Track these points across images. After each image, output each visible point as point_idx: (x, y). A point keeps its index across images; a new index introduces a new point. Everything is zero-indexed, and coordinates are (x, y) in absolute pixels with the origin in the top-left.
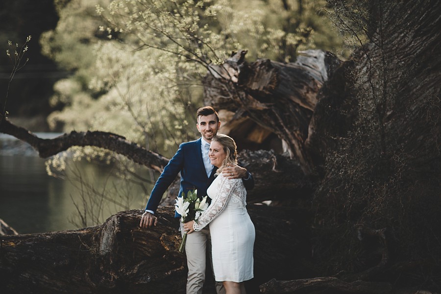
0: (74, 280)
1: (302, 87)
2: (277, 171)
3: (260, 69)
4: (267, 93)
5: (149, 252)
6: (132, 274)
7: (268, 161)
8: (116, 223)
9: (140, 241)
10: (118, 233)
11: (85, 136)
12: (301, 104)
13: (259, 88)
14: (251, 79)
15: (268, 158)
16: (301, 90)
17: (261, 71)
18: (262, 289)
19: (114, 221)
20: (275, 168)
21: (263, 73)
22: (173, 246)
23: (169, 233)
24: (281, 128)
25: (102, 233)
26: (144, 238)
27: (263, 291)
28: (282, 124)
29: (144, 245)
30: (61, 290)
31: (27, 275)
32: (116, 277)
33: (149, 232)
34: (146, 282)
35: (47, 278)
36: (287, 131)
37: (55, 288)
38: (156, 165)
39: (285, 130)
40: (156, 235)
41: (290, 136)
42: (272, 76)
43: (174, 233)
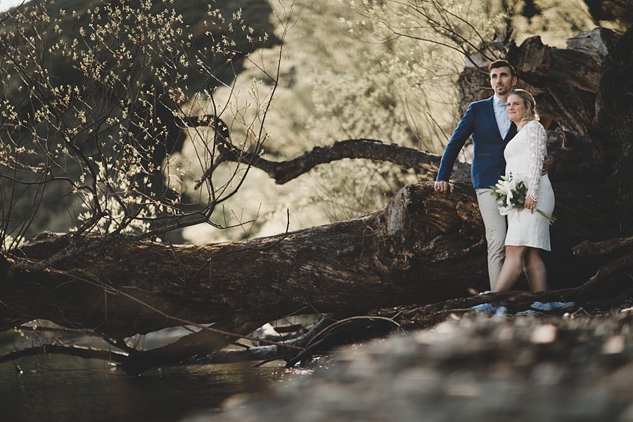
0: (360, 268)
1: (579, 69)
2: (567, 149)
3: (530, 47)
4: (541, 74)
5: (444, 227)
6: (428, 250)
7: (555, 139)
8: (406, 194)
9: (433, 214)
10: (409, 205)
11: (332, 148)
12: (580, 87)
13: (531, 70)
14: (521, 59)
15: (554, 136)
16: (578, 72)
17: (532, 49)
18: (576, 251)
19: (402, 194)
20: (565, 146)
21: (534, 51)
22: (470, 214)
23: (465, 202)
24: (561, 113)
25: (389, 211)
26: (437, 209)
27: (576, 253)
28: (562, 108)
29: (437, 218)
30: (347, 282)
31: (308, 267)
32: (411, 255)
33: (444, 200)
34: (444, 258)
35: (331, 269)
36: (569, 115)
37: (340, 280)
38: (425, 163)
39: (566, 115)
40: (450, 204)
41: (573, 121)
42: (544, 54)
43: (471, 200)
